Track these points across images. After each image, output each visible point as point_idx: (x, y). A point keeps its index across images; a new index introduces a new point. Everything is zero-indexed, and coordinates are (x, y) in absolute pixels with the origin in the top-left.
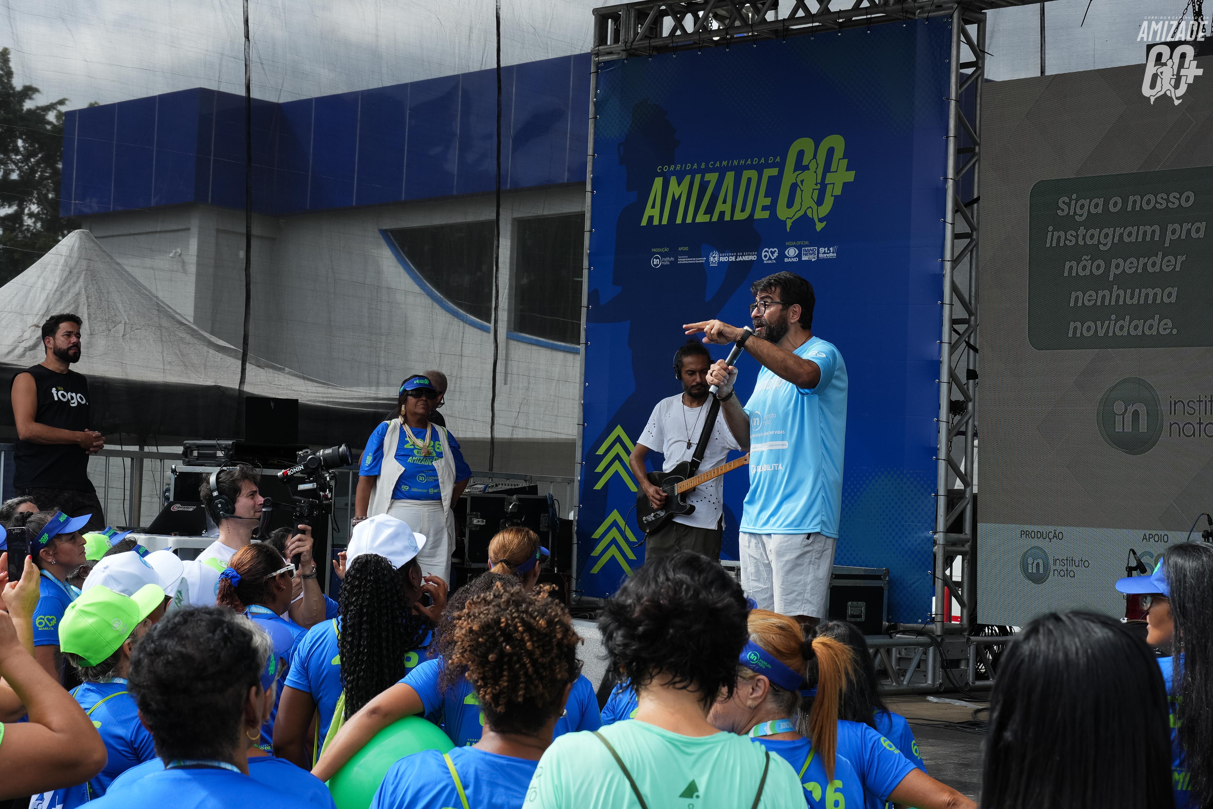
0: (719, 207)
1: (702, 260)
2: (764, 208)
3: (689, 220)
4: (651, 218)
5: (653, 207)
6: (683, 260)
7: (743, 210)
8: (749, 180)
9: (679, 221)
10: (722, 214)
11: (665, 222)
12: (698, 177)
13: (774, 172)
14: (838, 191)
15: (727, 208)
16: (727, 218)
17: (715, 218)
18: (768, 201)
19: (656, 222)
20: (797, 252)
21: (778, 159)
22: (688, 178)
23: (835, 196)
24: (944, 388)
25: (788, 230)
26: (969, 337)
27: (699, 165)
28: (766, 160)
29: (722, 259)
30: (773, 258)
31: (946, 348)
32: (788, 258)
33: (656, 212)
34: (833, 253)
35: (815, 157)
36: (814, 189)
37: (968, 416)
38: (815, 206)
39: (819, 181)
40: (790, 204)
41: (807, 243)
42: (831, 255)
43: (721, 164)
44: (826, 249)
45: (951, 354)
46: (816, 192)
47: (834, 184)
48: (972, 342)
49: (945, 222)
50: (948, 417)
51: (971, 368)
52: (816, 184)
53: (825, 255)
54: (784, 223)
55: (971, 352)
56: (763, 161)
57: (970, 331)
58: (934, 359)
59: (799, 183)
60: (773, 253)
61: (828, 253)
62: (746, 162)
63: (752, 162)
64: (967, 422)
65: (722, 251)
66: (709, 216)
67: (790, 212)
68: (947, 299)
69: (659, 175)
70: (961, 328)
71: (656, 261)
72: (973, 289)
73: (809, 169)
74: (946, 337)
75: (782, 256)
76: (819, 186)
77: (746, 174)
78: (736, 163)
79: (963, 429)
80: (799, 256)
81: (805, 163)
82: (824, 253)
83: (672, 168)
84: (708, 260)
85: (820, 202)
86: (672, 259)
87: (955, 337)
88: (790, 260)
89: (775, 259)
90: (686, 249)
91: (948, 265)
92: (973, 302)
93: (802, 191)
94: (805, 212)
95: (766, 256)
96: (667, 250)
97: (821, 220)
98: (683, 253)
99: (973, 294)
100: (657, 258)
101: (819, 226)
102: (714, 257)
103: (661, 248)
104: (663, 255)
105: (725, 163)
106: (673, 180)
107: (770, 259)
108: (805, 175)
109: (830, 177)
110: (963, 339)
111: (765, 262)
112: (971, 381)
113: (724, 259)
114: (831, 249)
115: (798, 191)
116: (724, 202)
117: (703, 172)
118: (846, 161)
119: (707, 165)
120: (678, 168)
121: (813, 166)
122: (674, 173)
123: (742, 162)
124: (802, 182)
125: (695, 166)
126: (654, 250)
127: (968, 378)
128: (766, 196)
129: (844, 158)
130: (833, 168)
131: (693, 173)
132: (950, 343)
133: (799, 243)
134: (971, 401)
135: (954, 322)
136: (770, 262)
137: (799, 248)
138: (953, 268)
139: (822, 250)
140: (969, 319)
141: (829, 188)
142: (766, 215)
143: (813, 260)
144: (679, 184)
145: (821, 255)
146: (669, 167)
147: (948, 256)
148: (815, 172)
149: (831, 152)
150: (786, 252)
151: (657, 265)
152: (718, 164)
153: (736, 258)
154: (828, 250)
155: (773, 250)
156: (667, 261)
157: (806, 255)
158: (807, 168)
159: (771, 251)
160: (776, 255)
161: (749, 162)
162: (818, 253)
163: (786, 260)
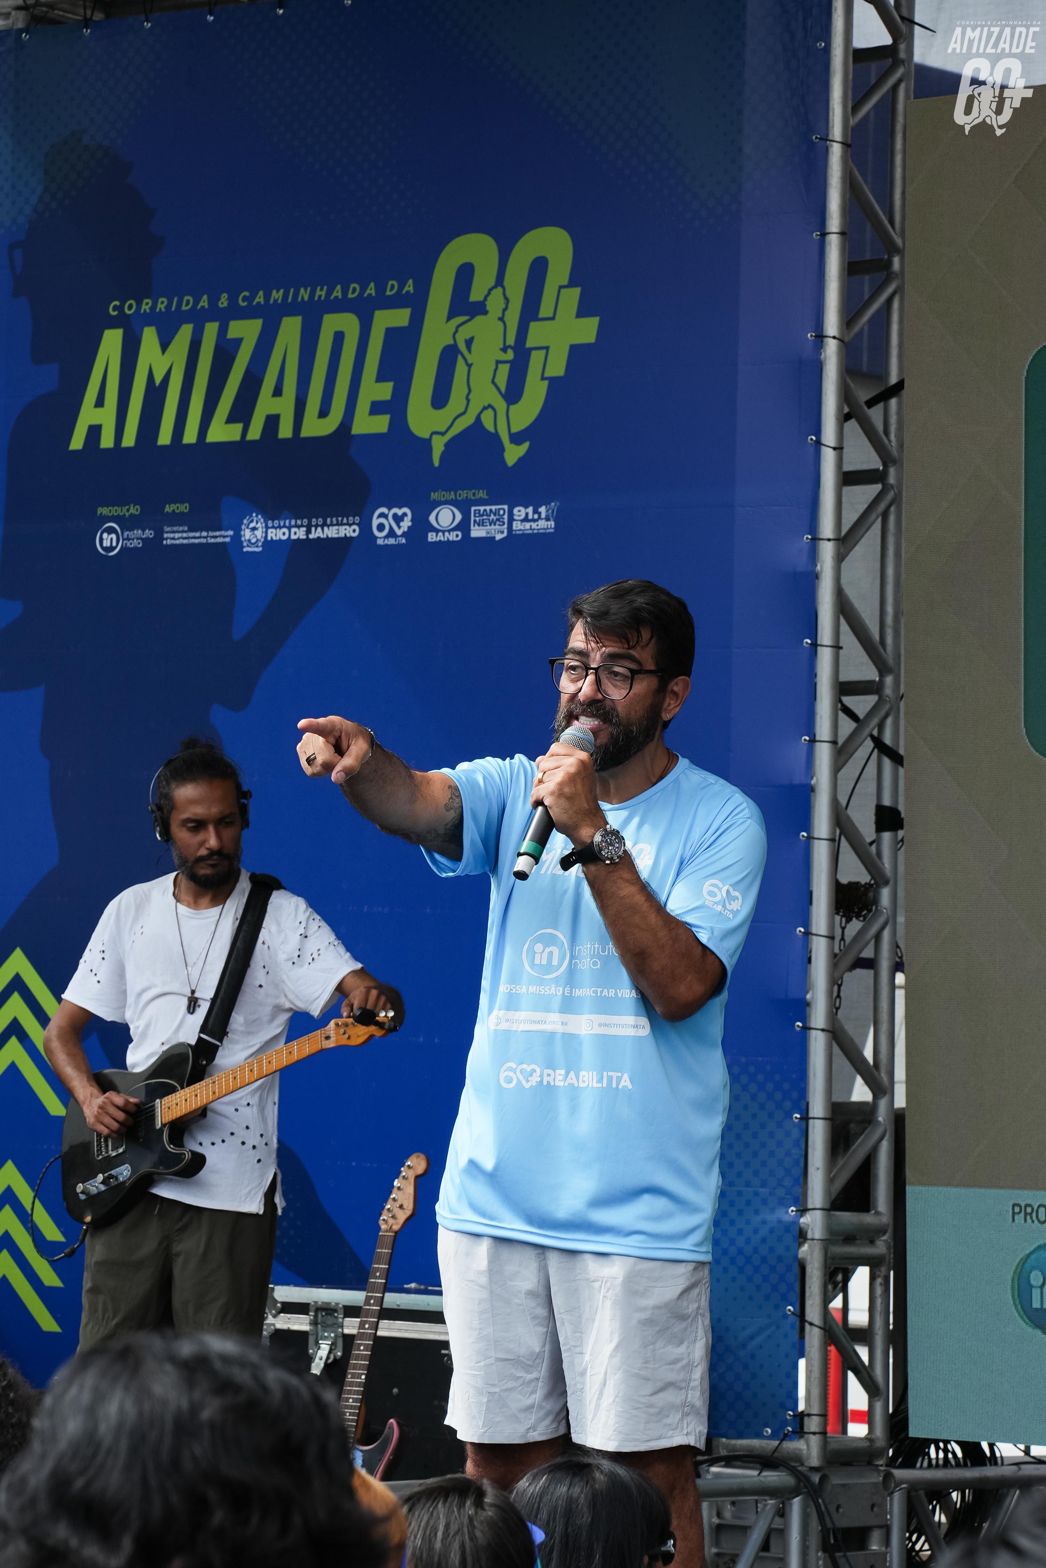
0: (266, 405)
1: (224, 536)
2: (377, 408)
3: (190, 436)
4: (94, 432)
5: (100, 402)
6: (176, 537)
7: (323, 413)
8: (339, 338)
9: (165, 437)
10: (272, 421)
11: (129, 440)
12: (211, 330)
13: (400, 317)
14: (557, 367)
15: (285, 407)
16: (285, 431)
17: (255, 433)
18: (385, 391)
19: (107, 441)
20: (459, 517)
21: (409, 287)
22: (186, 332)
23: (553, 381)
24: (821, 853)
25: (436, 463)
26: (881, 726)
27: (214, 300)
28: (381, 289)
29: (273, 534)
30: (399, 532)
31: (824, 754)
32: (437, 531)
33: (106, 417)
34: (547, 519)
35: (500, 281)
36: (498, 362)
37: (881, 920)
38: (500, 404)
39: (511, 341)
40: (440, 399)
41: (482, 494)
42: (542, 524)
43: (267, 297)
44: (530, 510)
45: (837, 768)
46: (505, 369)
47: (547, 348)
48: (888, 739)
49: (819, 443)
50: (831, 925)
51: (887, 802)
52: (504, 350)
53: (527, 525)
54: (426, 445)
55: (887, 763)
56: (371, 290)
57: (883, 713)
58: (796, 781)
59: (462, 346)
60: (398, 519)
61: (534, 520)
62: (329, 293)
63: (345, 292)
64: (878, 937)
65: (271, 514)
66: (239, 427)
67: (440, 419)
68: (825, 635)
69: (113, 324)
70: (861, 704)
71: (108, 539)
72: (890, 609)
73: (485, 313)
74: (823, 728)
75: (421, 525)
76: (510, 355)
77: (332, 323)
78: (304, 294)
79: (868, 953)
80: (464, 527)
81: (476, 295)
82: (526, 519)
83: (146, 306)
84: (237, 537)
85: (513, 393)
86: (149, 533)
87: (847, 726)
88: (440, 537)
89: (404, 534)
90: (184, 508)
91: (827, 551)
92: (889, 640)
93: (469, 366)
94: (478, 418)
95: (381, 527)
96: (135, 510)
97: (516, 439)
98: (176, 520)
99: (889, 620)
100: (111, 530)
101: (513, 454)
102: (254, 529)
103: (121, 504)
104: (127, 524)
105: (277, 295)
106: (150, 337)
107: (392, 534)
108: (477, 327)
109: (536, 334)
110: (867, 732)
111: (380, 542)
112: (887, 836)
113: (278, 535)
114: (543, 510)
115: (461, 368)
116: (278, 392)
117: (224, 318)
118: (576, 292)
119: (233, 300)
120: (161, 306)
121: (495, 304)
122: (151, 319)
123: (321, 293)
124: (469, 342)
125: (204, 302)
126: (103, 511)
127: (881, 827)
128: (381, 378)
129: (572, 284)
130: (545, 310)
131: (198, 319)
132: (834, 742)
133: (463, 494)
134: (886, 883)
135: (844, 689)
136: (391, 541)
137: (464, 507)
138: (840, 558)
139: (520, 512)
140: (881, 683)
141: (536, 358)
142: (380, 424)
143: (499, 537)
144: (164, 347)
145: (516, 526)
146: (139, 304)
147: (827, 527)
148: (501, 319)
149: (539, 268)
150: (432, 518)
151: (112, 548)
152: (260, 298)
153: (308, 532)
154: (535, 511)
155: (400, 512)
156: (137, 537)
157: (481, 524)
158: (480, 309)
159: (395, 516)
160: (406, 524)
161: (338, 293)
162: (511, 519)
163: (432, 537)
